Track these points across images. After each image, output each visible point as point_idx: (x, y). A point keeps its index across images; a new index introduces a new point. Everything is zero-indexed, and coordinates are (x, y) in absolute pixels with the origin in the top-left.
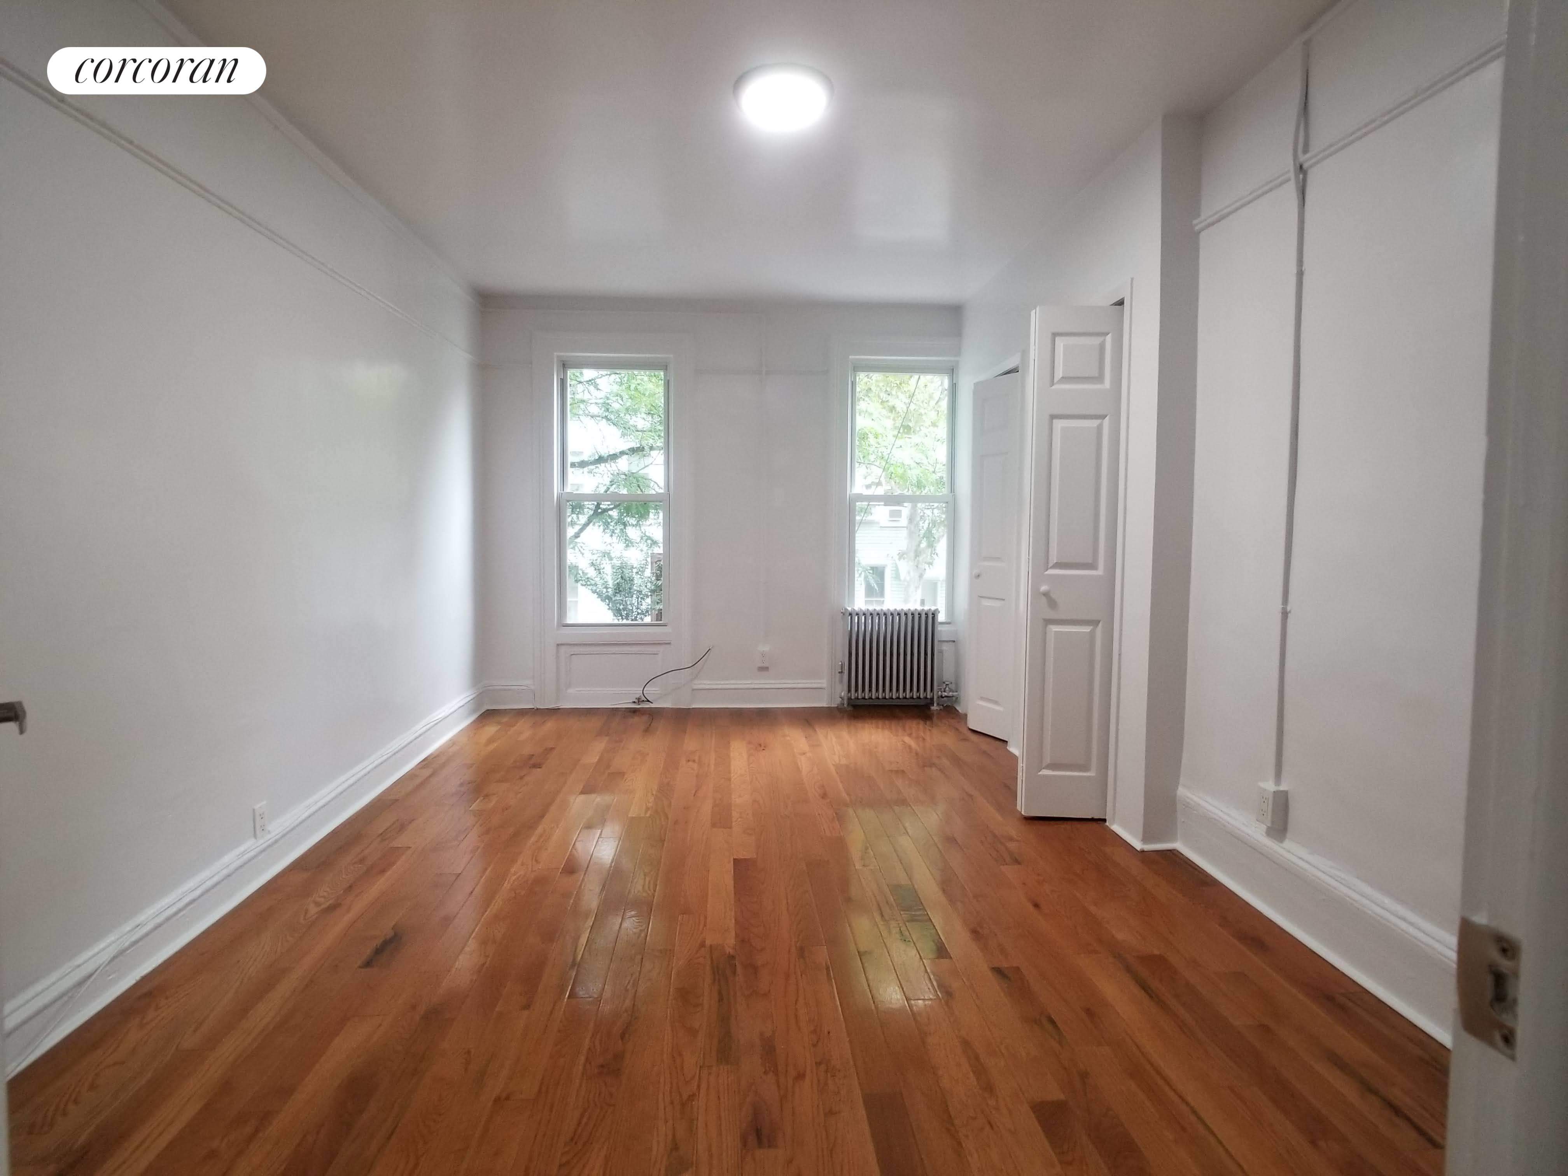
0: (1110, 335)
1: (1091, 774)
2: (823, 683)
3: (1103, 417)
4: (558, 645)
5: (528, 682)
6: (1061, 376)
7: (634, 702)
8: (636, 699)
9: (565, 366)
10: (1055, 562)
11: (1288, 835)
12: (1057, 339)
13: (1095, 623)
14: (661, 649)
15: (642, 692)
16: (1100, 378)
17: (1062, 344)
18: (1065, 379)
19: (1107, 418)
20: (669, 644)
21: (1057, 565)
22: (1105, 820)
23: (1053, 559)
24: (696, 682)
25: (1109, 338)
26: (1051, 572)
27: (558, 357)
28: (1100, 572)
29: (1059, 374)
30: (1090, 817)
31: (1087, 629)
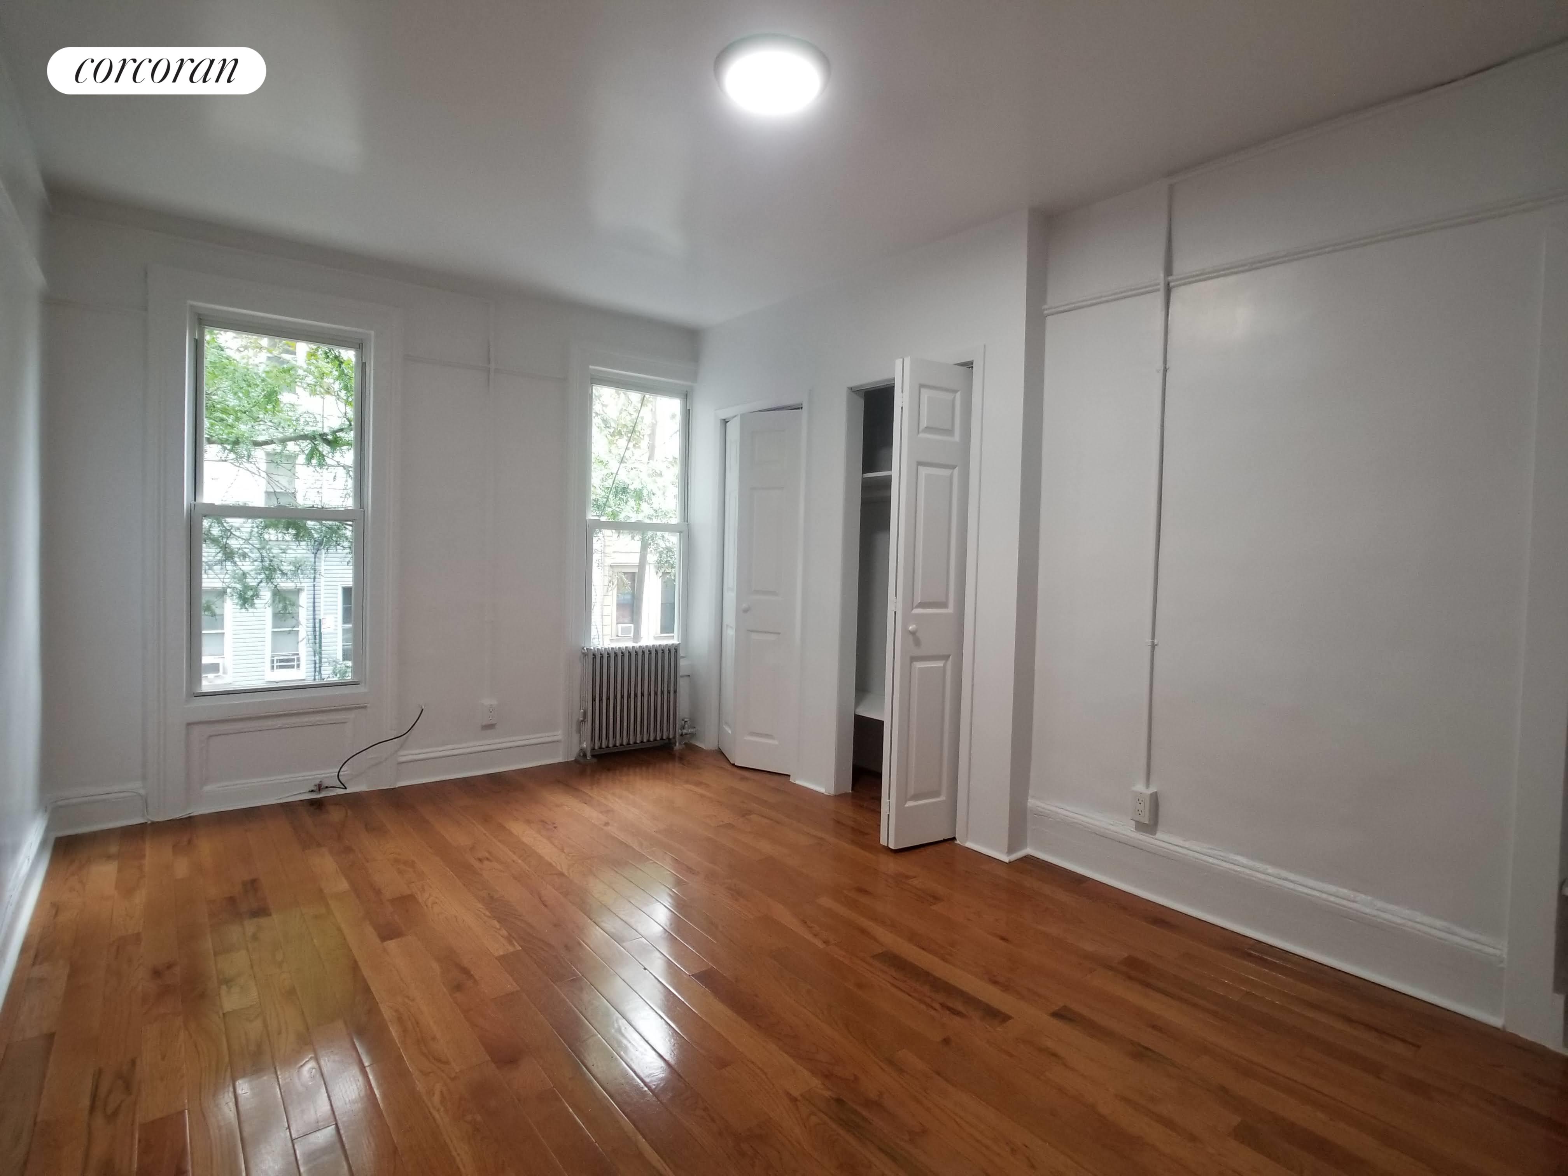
0: (959, 393)
1: (942, 798)
2: (559, 735)
3: (954, 467)
4: (189, 724)
5: (136, 785)
6: (925, 426)
7: (312, 791)
8: (316, 786)
9: (203, 321)
10: (919, 601)
11: (1160, 827)
12: (922, 390)
13: (946, 658)
14: (351, 715)
15: (337, 774)
16: (950, 432)
17: (926, 396)
18: (928, 429)
19: (957, 468)
20: (364, 707)
21: (922, 605)
22: (954, 839)
23: (918, 599)
24: (402, 753)
25: (958, 395)
26: (917, 611)
27: (192, 306)
28: (950, 610)
29: (924, 423)
30: (942, 839)
31: (940, 664)
